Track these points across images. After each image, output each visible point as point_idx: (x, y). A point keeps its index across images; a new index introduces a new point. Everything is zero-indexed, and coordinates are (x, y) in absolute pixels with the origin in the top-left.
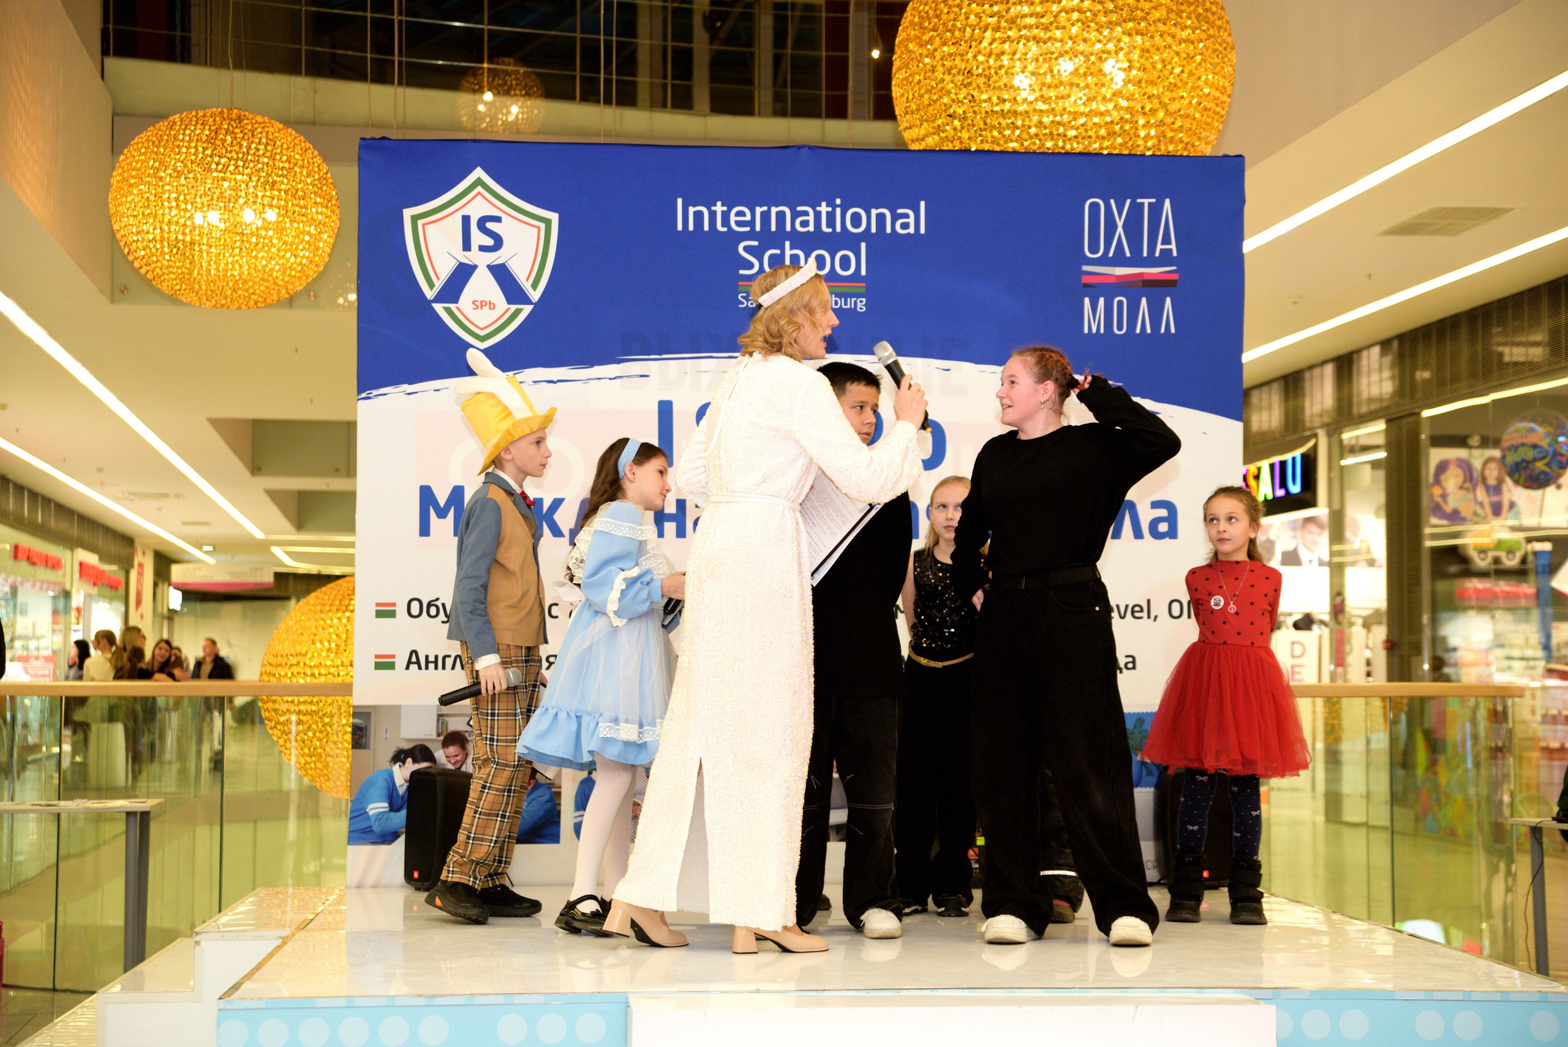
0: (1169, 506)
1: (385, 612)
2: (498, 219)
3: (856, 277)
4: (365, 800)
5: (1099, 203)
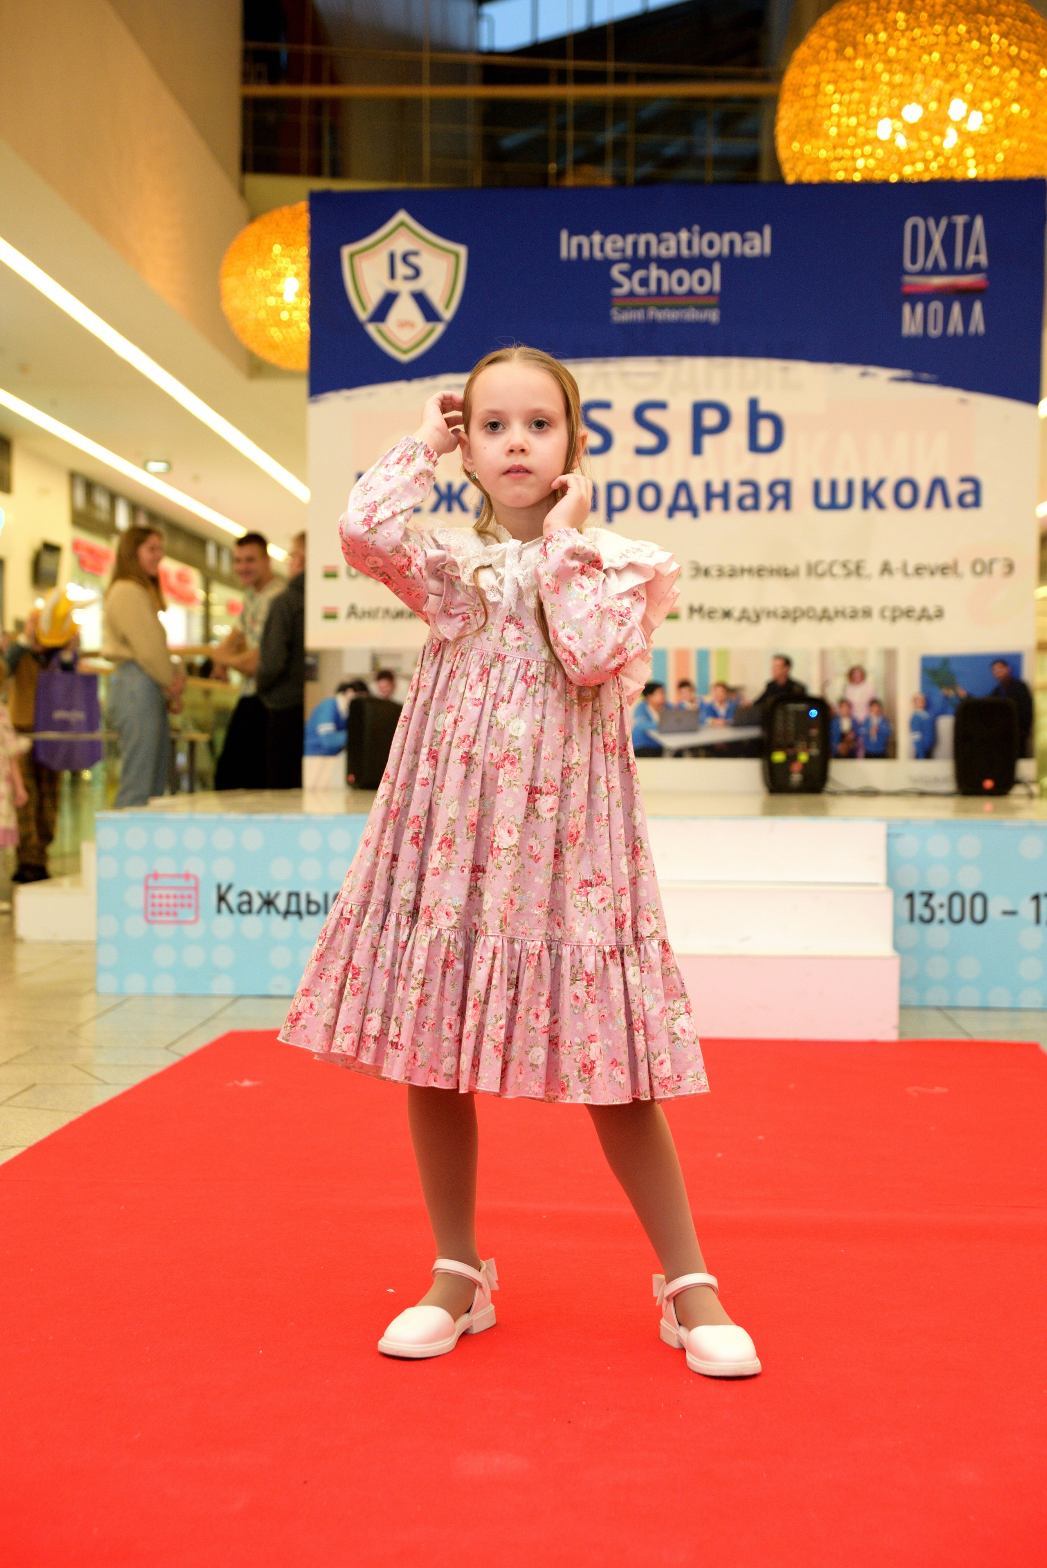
0: (975, 482)
1: (330, 574)
2: (416, 254)
3: (710, 293)
4: (316, 721)
5: (919, 221)
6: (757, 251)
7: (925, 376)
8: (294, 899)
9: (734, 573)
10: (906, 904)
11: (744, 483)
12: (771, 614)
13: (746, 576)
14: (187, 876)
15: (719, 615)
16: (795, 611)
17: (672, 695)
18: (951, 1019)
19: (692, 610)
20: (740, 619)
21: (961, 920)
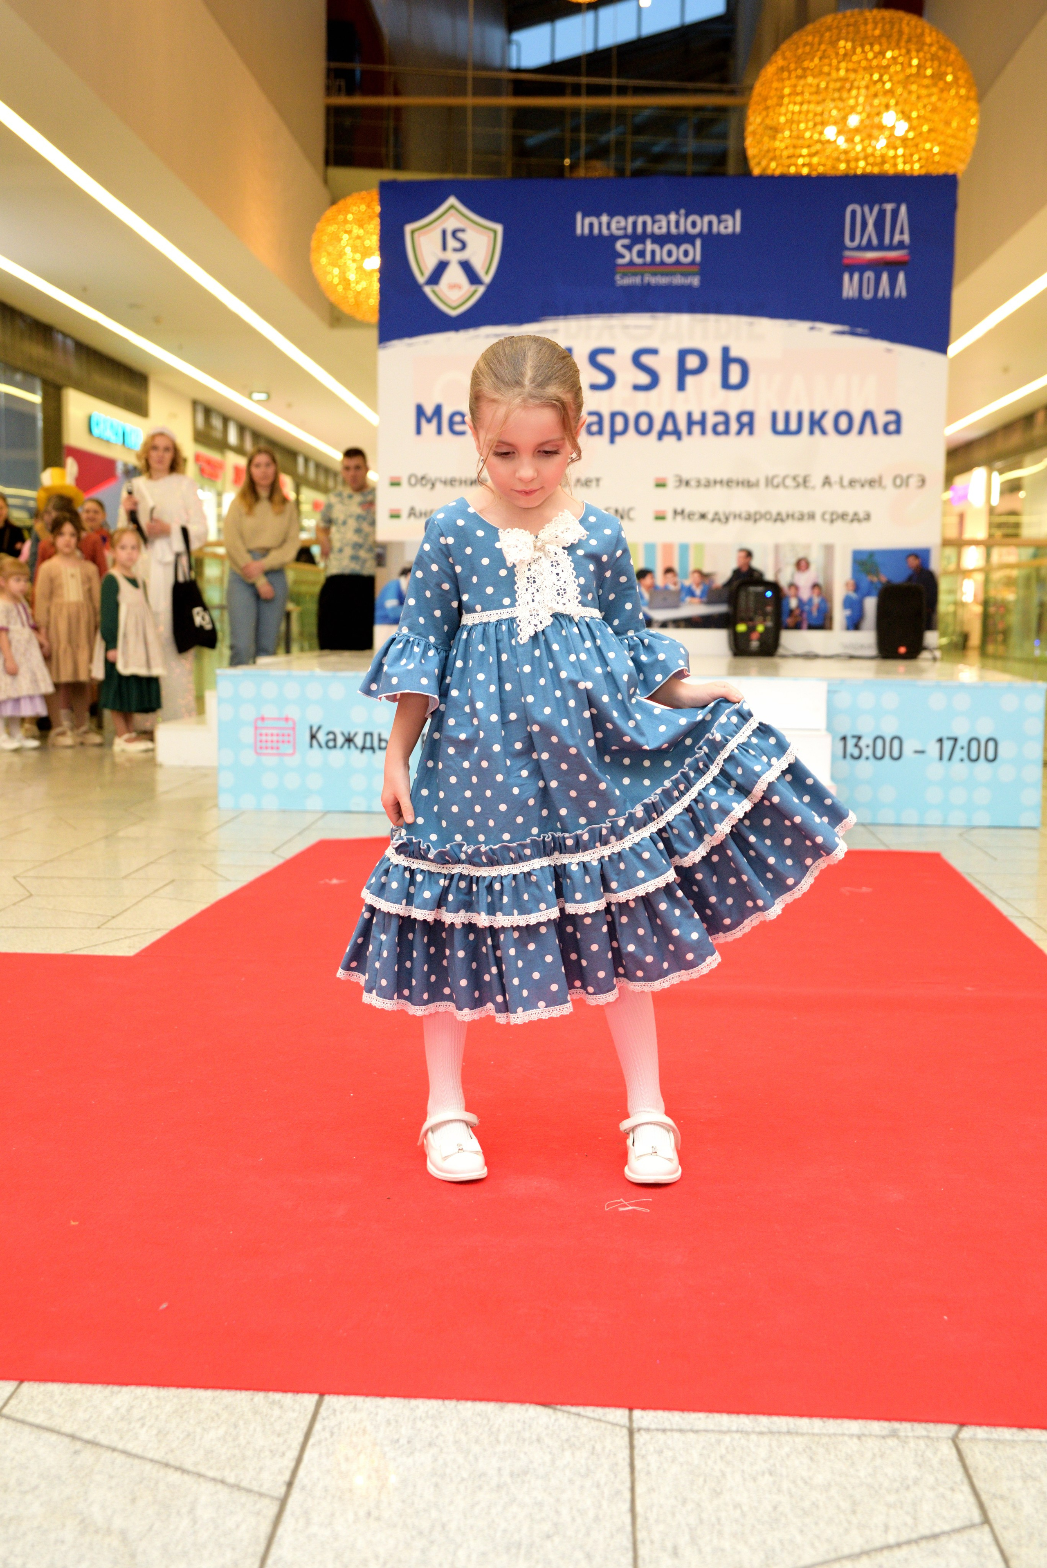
0: (897, 414)
1: (395, 483)
2: (463, 230)
3: (693, 263)
4: (384, 597)
5: (858, 208)
6: (730, 230)
7: (860, 330)
8: (368, 738)
9: (708, 484)
10: (841, 744)
11: (717, 413)
12: (737, 516)
13: (718, 486)
14: (287, 719)
15: (697, 516)
16: (756, 514)
17: (659, 579)
18: (873, 833)
19: (675, 512)
20: (713, 520)
21: (882, 758)
